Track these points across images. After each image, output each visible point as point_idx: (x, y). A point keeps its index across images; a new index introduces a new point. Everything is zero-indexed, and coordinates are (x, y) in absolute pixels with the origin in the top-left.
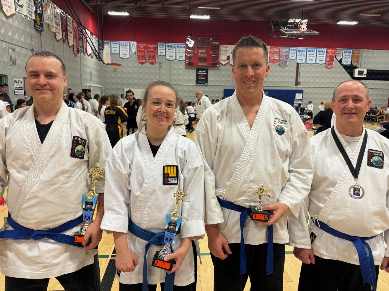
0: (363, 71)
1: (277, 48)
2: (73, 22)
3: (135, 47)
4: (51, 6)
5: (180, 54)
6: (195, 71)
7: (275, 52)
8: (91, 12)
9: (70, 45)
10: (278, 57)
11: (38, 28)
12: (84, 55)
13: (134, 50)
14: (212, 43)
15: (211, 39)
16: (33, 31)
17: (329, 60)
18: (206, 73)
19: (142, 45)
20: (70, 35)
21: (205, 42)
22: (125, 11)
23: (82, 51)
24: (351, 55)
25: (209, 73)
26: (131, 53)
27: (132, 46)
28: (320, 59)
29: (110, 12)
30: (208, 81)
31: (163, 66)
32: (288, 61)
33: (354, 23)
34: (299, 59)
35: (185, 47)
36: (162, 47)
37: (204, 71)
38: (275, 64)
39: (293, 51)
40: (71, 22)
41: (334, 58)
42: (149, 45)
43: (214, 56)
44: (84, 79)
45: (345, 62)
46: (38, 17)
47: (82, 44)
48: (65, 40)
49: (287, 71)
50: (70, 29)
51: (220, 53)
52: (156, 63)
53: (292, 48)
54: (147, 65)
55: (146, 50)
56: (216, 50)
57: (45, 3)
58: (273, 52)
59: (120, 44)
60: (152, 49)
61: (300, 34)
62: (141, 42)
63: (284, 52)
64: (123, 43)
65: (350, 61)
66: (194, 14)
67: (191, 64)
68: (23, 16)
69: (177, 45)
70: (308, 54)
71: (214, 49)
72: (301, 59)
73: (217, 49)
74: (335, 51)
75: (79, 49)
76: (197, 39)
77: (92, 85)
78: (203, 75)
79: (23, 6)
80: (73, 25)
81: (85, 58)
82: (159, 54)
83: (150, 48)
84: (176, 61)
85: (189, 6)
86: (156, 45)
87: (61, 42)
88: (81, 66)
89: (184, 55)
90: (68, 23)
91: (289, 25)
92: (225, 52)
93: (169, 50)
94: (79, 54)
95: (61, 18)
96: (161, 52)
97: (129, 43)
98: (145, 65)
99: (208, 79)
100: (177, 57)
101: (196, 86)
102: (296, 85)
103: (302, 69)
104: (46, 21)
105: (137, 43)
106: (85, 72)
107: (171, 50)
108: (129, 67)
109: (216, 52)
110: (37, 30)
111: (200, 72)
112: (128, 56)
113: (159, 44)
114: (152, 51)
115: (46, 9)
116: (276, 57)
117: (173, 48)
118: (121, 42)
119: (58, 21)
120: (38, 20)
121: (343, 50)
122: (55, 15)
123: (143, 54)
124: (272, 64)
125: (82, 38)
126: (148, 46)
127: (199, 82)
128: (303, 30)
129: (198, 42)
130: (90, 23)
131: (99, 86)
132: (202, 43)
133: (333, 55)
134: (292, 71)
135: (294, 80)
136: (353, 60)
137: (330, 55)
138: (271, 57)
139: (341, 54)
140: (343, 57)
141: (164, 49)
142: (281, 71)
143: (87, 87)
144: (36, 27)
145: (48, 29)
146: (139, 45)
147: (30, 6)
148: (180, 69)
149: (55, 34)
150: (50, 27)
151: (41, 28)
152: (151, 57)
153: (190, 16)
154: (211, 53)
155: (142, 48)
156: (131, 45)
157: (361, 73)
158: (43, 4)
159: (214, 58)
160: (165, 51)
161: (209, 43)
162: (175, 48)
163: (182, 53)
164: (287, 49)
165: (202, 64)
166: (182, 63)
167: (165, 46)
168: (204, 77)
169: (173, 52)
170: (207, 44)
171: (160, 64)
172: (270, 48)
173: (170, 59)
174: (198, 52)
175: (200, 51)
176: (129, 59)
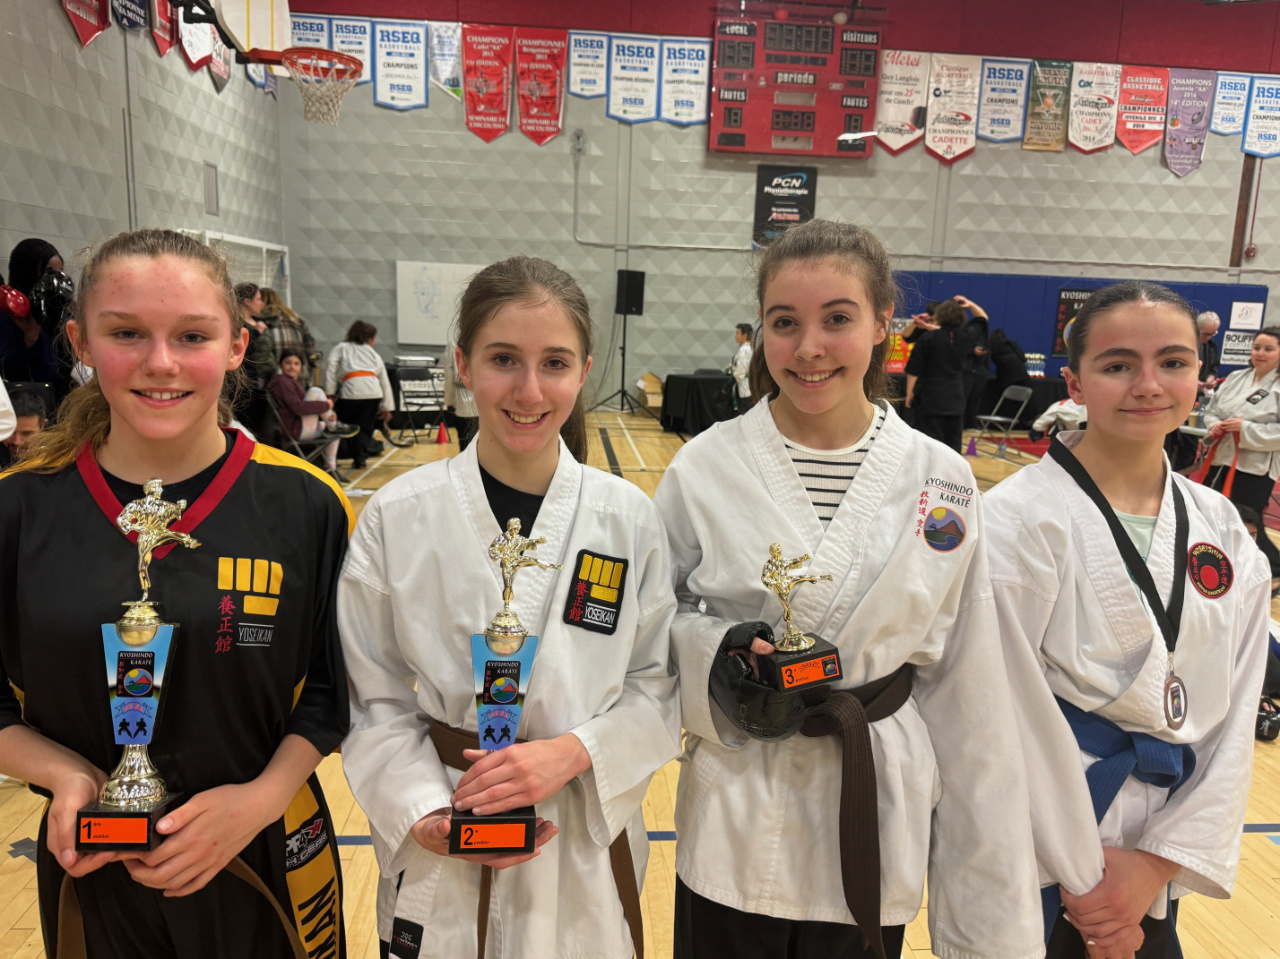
1: (1155, 75)
3: (455, 52)
5: (682, 92)
6: (750, 179)
7: (1146, 94)
10: (1158, 118)
12: (160, 51)
13: (448, 67)
14: (846, 37)
15: (841, 18)
18: (805, 192)
19: (489, 43)
21: (808, 33)
25: (819, 192)
26: (431, 78)
27: (442, 43)
31: (594, 150)
32: (1205, 142)
34: (1256, 134)
35: (707, 55)
36: (589, 52)
37: (798, 178)
38: (1146, 154)
39: (1232, 93)
42: (527, 44)
43: (850, 102)
49: (1196, 192)
51: (883, 92)
52: (558, 132)
53: (1227, 79)
54: (512, 142)
55: (510, 66)
56: (865, 77)
58: (1138, 93)
59: (378, 36)
60: (541, 61)
62: (488, 24)
63: (1187, 95)
64: (390, 29)
67: (734, 144)
69: (666, 45)
71: (853, 66)
72: (1266, 134)
73: (867, 68)
76: (772, 13)
78: (791, 198)
81: (160, 69)
82: (575, 88)
83: (531, 57)
84: (656, 125)
86: (560, 44)
89: (699, 96)
92: (903, 88)
93: (623, 68)
94: (113, 32)
96: (585, 77)
97: (421, 32)
98: (504, 142)
100: (665, 105)
102: (1235, 262)
103: (1266, 183)
105: (465, 33)
107: (634, 68)
108: (423, 153)
109: (863, 85)
111: (778, 186)
112: (417, 97)
113: (575, 36)
114: (541, 70)
116: (1152, 121)
117: (645, 61)
118: (385, 26)
123: (493, 90)
124: (1126, 152)
126: (521, 47)
127: (768, 234)
129: (772, 31)
132: (794, 39)
134: (1220, 193)
135: (1225, 236)
138: (1124, 118)
141: (599, 61)
142: (1171, 191)
146: (475, 39)
148: (679, 167)
152: (536, 105)
154: (836, 86)
155: (487, 58)
156: (435, 41)
159: (850, 116)
160: (603, 71)
161: (828, 41)
162: (656, 60)
163: (693, 88)
164: (1205, 82)
165: (789, 145)
166: (689, 135)
167: (605, 50)
168: (795, 210)
169: (646, 80)
170: (817, 42)
171: (578, 138)
172: (1123, 78)
173: (630, 117)
174: (773, 84)
175: (784, 77)
176: (424, 110)
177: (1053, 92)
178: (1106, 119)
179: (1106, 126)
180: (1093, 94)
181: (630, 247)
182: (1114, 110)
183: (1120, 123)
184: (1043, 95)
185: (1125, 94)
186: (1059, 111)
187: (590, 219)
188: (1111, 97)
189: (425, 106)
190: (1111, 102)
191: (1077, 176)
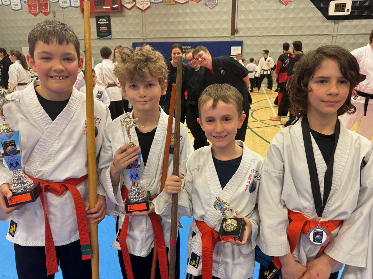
0: (345, 4)
6: (94, 20)
18: (108, 22)
25: (112, 23)
26: (22, 2)
30: (113, 33)
31: (58, 16)
37: (105, 19)
49: (217, 13)
52: (49, 12)
78: (105, 24)
82: (51, 0)
84: (70, 8)
98: (39, 16)
99: (112, 30)
100: (71, 2)
101: (99, 40)
102: (233, 34)
103: (240, 8)
108: (23, 20)
112: (20, 7)
123: (35, 3)
124: (193, 3)
127: (101, 34)
134: (225, 13)
135: (228, 26)
142: (210, 13)
152: (44, 6)
159: (114, 0)
166: (77, 10)
168: (106, 27)
171: (54, 13)
173: (64, 6)
176: (21, 10)
189: (22, 9)
191: (181, 11)
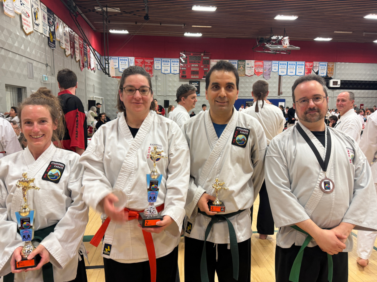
0: (337, 81)
1: (261, 62)
2: (79, 39)
3: (133, 62)
4: (62, 25)
8: (93, 30)
9: (77, 60)
10: (262, 70)
11: (51, 45)
12: (88, 69)
14: (203, 58)
15: (202, 55)
16: (47, 48)
17: (308, 72)
18: (198, 85)
19: (140, 60)
20: (77, 51)
21: (197, 57)
22: (125, 30)
23: (87, 65)
24: (326, 67)
25: (201, 85)
27: (131, 61)
28: (299, 71)
29: (111, 30)
30: (200, 92)
31: (159, 79)
32: (271, 73)
33: (329, 39)
34: (280, 72)
35: (179, 62)
36: (158, 62)
37: (196, 83)
38: (260, 76)
39: (275, 65)
40: (78, 39)
41: (311, 71)
42: (146, 61)
43: (205, 69)
44: (88, 91)
45: (321, 73)
46: (51, 35)
47: (86, 59)
48: (73, 56)
50: (77, 45)
52: (153, 76)
53: (274, 62)
55: (144, 64)
57: (56, 22)
58: (258, 65)
59: (119, 60)
60: (149, 63)
61: (283, 49)
62: (139, 57)
63: (267, 65)
64: (122, 58)
65: (326, 73)
66: (188, 32)
67: (184, 77)
68: (39, 34)
69: (171, 60)
70: (289, 67)
71: (205, 63)
72: (282, 71)
73: (208, 63)
74: (312, 64)
75: (85, 64)
76: (190, 54)
77: (95, 97)
79: (39, 24)
80: (79, 42)
81: (89, 72)
82: (155, 68)
83: (147, 63)
84: (170, 74)
85: (184, 25)
86: (152, 60)
87: (69, 57)
88: (85, 79)
89: (178, 69)
90: (75, 40)
91: (272, 41)
93: (164, 64)
94: (84, 68)
95: (70, 35)
96: (157, 66)
97: (127, 59)
99: (200, 90)
100: (172, 71)
102: (279, 95)
103: (283, 80)
104: (58, 39)
105: (135, 59)
106: (89, 85)
107: (166, 64)
109: (207, 66)
110: (50, 47)
113: (155, 59)
114: (149, 65)
115: (58, 28)
117: (168, 63)
118: (120, 58)
119: (67, 38)
120: (51, 37)
121: (319, 63)
122: (64, 33)
124: (257, 76)
125: (87, 53)
128: (286, 46)
129: (190, 57)
130: (93, 41)
131: (101, 98)
132: (194, 58)
133: (310, 68)
134: (275, 82)
135: (276, 90)
136: (328, 72)
137: (308, 68)
139: (317, 67)
140: (320, 70)
141: (160, 63)
143: (91, 98)
144: (50, 44)
145: (59, 46)
146: (137, 60)
147: (44, 25)
148: (175, 81)
149: (65, 50)
150: (61, 44)
151: (53, 44)
153: (184, 34)
154: (202, 67)
155: (139, 63)
156: (130, 60)
157: (335, 83)
158: (55, 23)
159: (205, 72)
160: (160, 65)
161: (200, 59)
162: (170, 63)
163: (176, 67)
164: (270, 63)
165: (194, 77)
166: (176, 76)
167: (160, 61)
169: (168, 66)
170: (198, 59)
171: (156, 77)
172: (255, 62)
173: (165, 73)
174: (191, 67)
175: (193, 65)
177: (242, 66)
178: (252, 70)
179: (252, 71)
180: (250, 66)
181: (167, 96)
182: (253, 68)
183: (255, 71)
184: (240, 66)
185: (255, 66)
186: (243, 69)
187: (159, 91)
188: (253, 66)
190: (253, 67)
191: (248, 81)
